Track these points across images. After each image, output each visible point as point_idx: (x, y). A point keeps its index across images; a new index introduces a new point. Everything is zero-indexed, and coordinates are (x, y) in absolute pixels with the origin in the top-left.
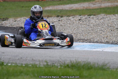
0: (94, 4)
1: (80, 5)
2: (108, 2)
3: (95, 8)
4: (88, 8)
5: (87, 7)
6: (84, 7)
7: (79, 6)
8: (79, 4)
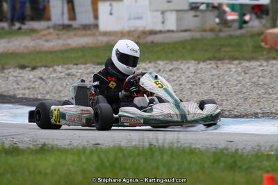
0: (47, 41)
1: (9, 42)
2: (75, 35)
3: (56, 49)
4: (38, 49)
5: (33, 47)
6: (26, 47)
7: (11, 44)
8: (6, 40)
